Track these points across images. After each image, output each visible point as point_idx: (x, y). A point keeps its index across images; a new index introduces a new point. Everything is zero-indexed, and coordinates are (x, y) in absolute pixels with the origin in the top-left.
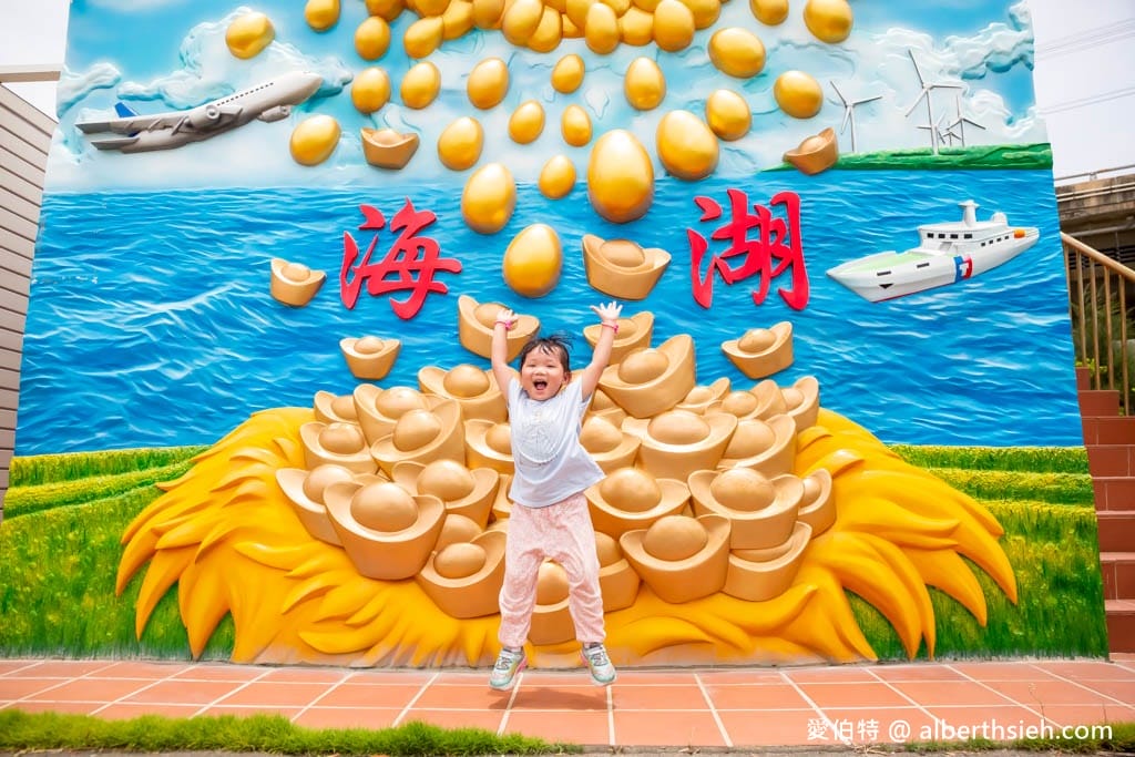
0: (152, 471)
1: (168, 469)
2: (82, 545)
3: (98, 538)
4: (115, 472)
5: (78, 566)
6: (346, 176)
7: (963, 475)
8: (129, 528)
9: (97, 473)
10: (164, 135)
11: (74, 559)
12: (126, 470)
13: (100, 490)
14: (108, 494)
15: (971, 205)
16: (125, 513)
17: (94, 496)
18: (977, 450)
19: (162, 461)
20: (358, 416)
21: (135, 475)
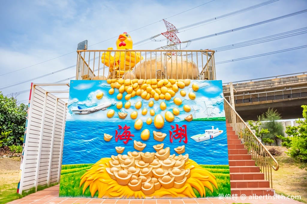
0: (85, 168)
1: (88, 167)
2: (74, 179)
3: (77, 178)
4: (79, 168)
5: (73, 183)
6: (115, 120)
7: (210, 169)
8: (82, 176)
9: (76, 168)
10: (87, 112)
11: (73, 182)
12: (81, 167)
13: (77, 171)
14: (78, 171)
15: (213, 127)
16: (81, 174)
17: (76, 172)
18: (212, 165)
19: (86, 166)
20: (118, 159)
21: (82, 168)
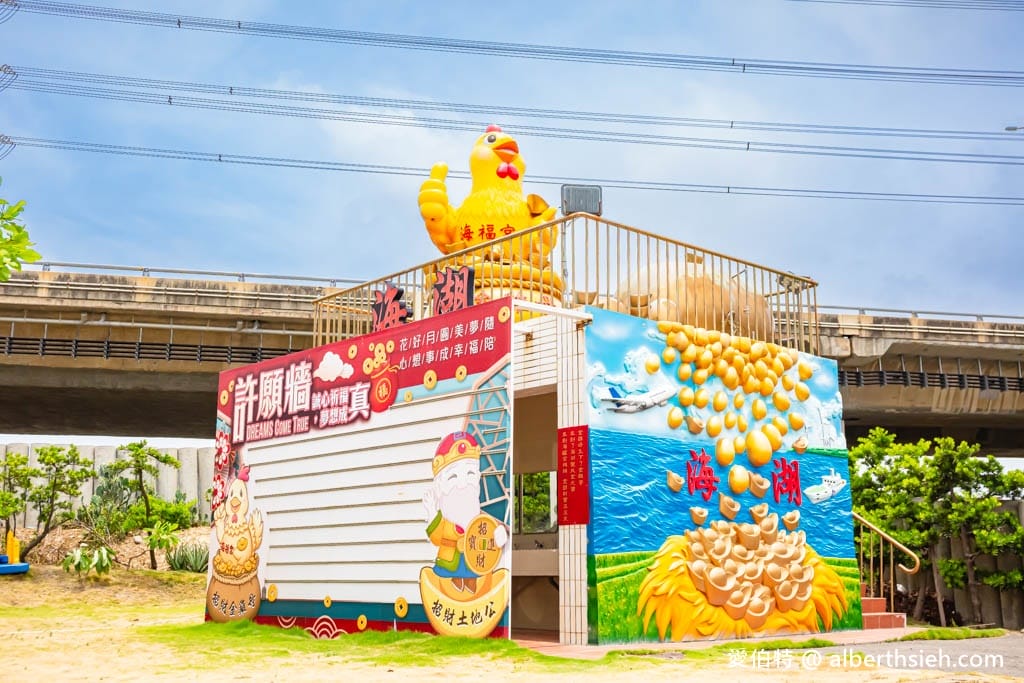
0: (642, 562)
1: (648, 561)
2: (626, 594)
3: (631, 591)
4: (630, 562)
5: (625, 604)
6: (682, 435)
7: (836, 567)
8: (643, 585)
9: (625, 563)
10: (634, 408)
11: (624, 600)
12: (633, 562)
13: (629, 570)
14: (632, 571)
15: (832, 470)
16: (639, 580)
17: (627, 573)
18: (837, 559)
19: (644, 557)
20: (701, 540)
21: (637, 564)
